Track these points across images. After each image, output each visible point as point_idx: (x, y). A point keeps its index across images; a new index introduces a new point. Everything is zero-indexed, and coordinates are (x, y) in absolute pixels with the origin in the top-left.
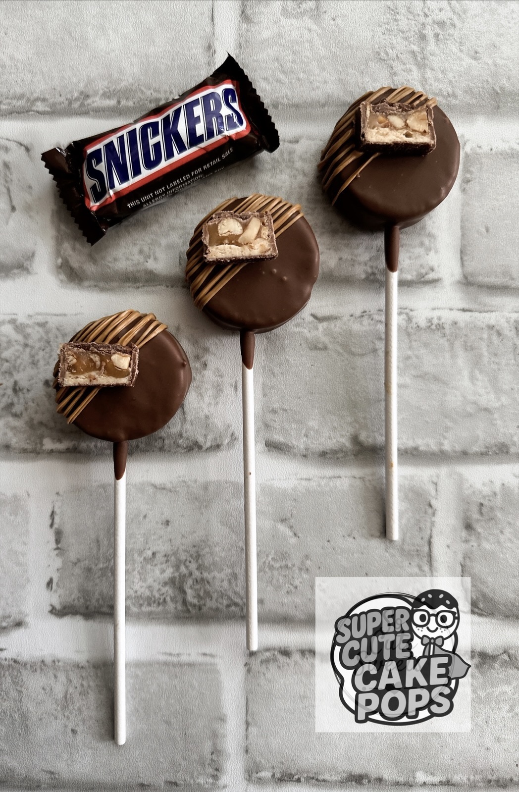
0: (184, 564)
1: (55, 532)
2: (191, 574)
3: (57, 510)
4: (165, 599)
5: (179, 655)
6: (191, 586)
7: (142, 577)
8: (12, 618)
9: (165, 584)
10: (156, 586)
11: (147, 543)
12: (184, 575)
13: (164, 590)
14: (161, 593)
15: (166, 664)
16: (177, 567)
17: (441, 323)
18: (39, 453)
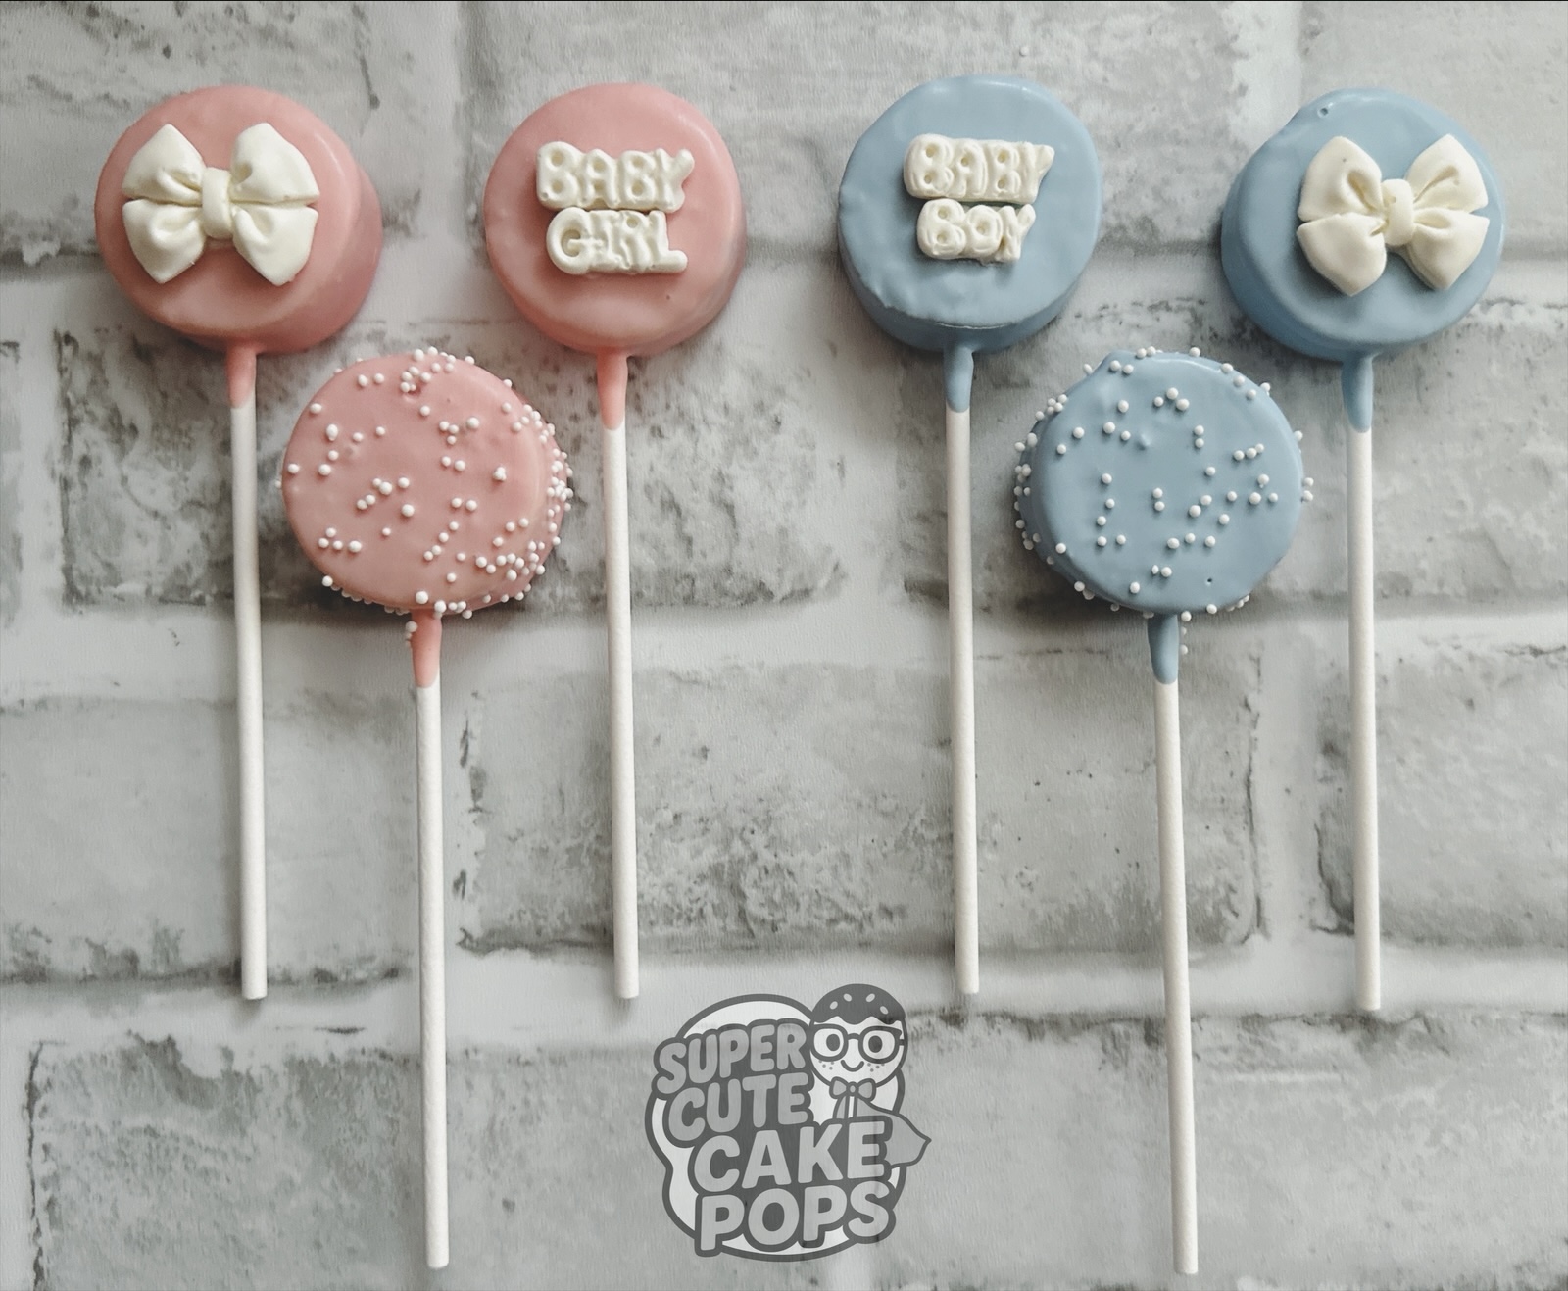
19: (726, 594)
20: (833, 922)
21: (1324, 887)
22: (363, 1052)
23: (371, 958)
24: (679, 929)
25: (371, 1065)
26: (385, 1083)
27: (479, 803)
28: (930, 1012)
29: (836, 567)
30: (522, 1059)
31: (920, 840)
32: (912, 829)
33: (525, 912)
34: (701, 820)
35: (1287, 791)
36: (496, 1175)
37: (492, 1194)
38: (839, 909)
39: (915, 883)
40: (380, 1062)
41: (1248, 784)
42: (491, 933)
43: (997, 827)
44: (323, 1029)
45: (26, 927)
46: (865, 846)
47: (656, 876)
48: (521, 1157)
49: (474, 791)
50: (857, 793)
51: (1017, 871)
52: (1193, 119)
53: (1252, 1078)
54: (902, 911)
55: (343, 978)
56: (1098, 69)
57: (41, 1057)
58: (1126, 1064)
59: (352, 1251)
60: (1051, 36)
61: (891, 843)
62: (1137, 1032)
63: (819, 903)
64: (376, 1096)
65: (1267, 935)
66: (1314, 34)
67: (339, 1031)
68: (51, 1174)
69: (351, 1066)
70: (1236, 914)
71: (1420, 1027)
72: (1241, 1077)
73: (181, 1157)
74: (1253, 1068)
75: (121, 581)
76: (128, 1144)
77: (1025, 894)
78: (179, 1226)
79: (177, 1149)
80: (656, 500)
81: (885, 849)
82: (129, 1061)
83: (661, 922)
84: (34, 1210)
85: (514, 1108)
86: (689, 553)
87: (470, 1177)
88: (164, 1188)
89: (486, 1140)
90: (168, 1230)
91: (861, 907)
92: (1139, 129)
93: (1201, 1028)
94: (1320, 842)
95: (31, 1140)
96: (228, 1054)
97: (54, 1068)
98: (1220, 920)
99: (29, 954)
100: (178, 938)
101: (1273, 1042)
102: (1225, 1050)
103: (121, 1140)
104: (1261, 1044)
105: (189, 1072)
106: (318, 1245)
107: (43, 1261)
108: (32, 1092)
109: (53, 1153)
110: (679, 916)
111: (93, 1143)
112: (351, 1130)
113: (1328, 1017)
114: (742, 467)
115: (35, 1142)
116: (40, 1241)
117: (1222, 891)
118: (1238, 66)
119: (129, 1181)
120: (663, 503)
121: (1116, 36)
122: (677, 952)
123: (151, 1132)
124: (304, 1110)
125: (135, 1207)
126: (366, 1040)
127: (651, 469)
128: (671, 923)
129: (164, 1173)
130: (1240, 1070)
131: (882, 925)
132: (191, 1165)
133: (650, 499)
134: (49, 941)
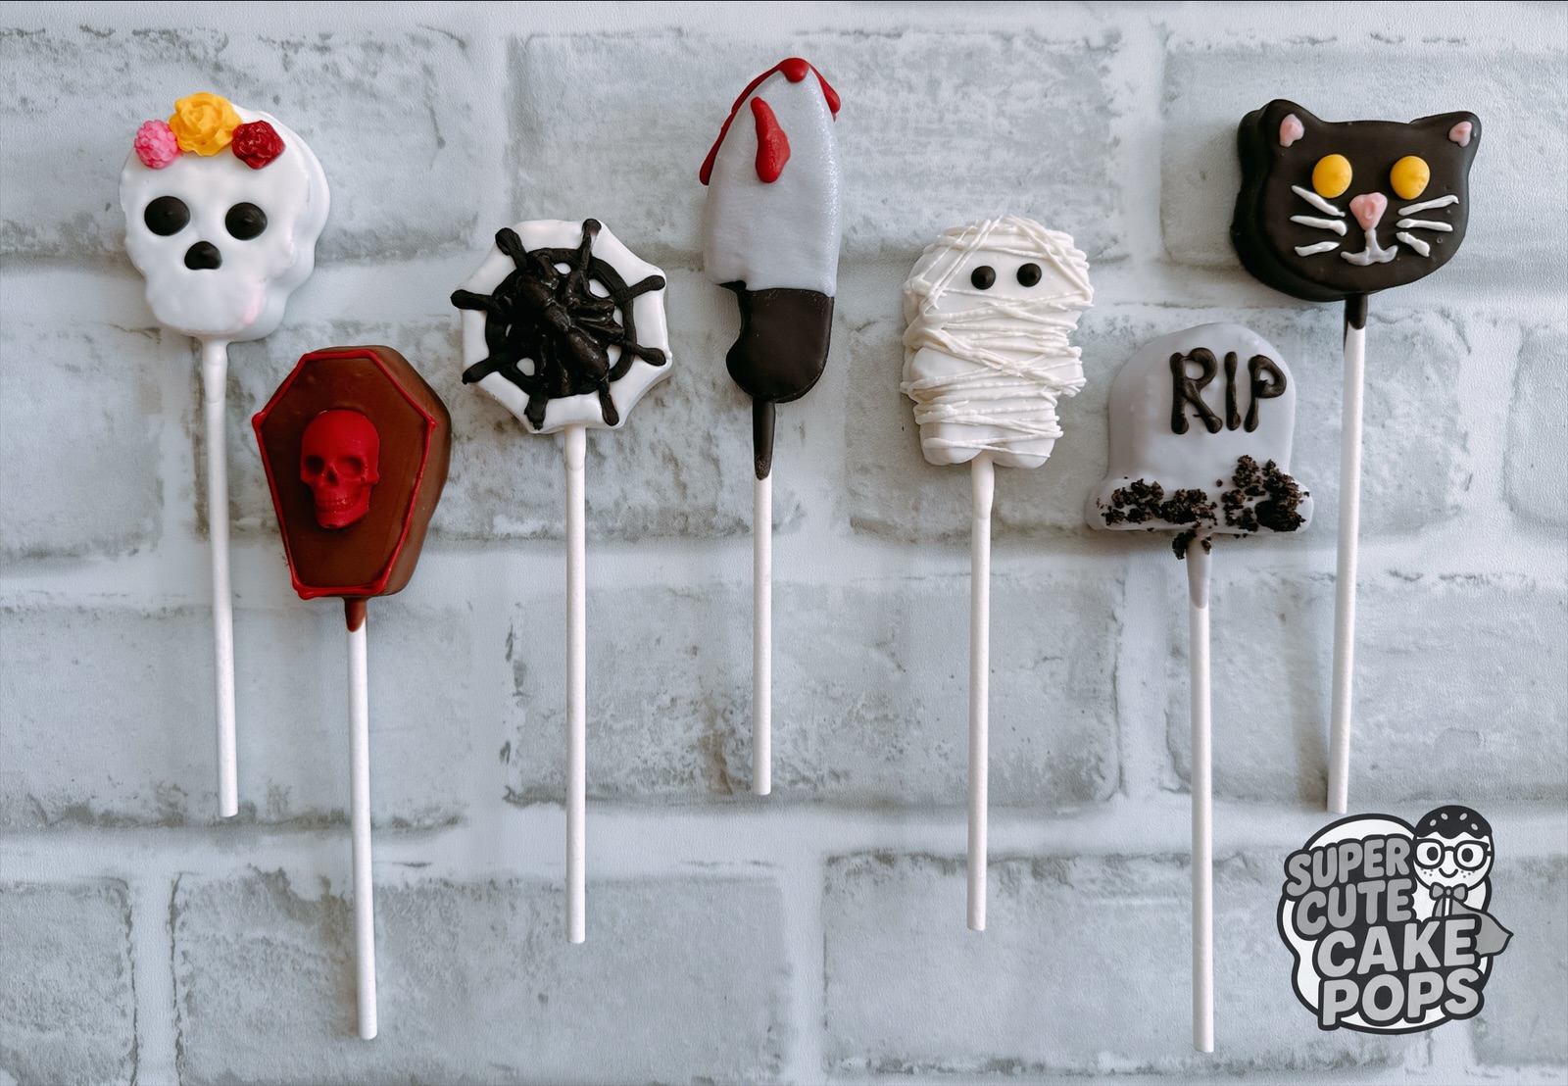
0: (723, 717)
1: (514, 666)
2: (733, 732)
3: (518, 632)
4: (691, 773)
5: (714, 864)
6: (733, 752)
7: (656, 737)
8: (441, 811)
9: (693, 748)
10: (678, 752)
11: (662, 683)
12: (723, 734)
13: (690, 758)
14: (686, 763)
15: (695, 880)
16: (710, 721)
17: (1128, 326)
18: (488, 540)
19: (712, 528)
20: (793, 782)
21: (1170, 757)
22: (431, 881)
23: (437, 809)
24: (673, 787)
25: (436, 892)
26: (447, 905)
27: (521, 689)
28: (868, 853)
29: (798, 507)
30: (553, 887)
31: (861, 719)
32: (855, 711)
33: (556, 774)
34: (692, 703)
35: (1144, 683)
36: (533, 976)
37: (530, 990)
38: (798, 773)
39: (857, 753)
40: (443, 888)
41: (1114, 679)
42: (529, 791)
43: (921, 710)
44: (400, 863)
45: (168, 784)
46: (819, 725)
47: (657, 745)
48: (553, 963)
49: (516, 680)
50: (812, 683)
51: (936, 744)
52: (1078, 164)
53: (1113, 902)
54: (847, 775)
55: (415, 824)
56: (1005, 124)
57: (180, 884)
58: (1018, 892)
59: (423, 1033)
60: (969, 98)
61: (839, 721)
62: (1026, 868)
63: (783, 769)
64: (441, 915)
65: (1126, 794)
66: (1172, 98)
67: (412, 865)
68: (188, 974)
69: (421, 892)
70: (1103, 778)
71: (1239, 863)
72: (1104, 901)
73: (289, 962)
74: (1113, 894)
75: (242, 516)
76: (249, 951)
77: (943, 762)
78: (288, 1014)
79: (287, 955)
80: (659, 455)
81: (834, 726)
82: (249, 888)
83: (661, 781)
84: (175, 1001)
85: (547, 925)
86: (684, 496)
87: (514, 977)
88: (277, 985)
89: (526, 949)
90: (280, 1017)
91: (815, 770)
92: (1036, 171)
93: (1075, 865)
94: (1168, 724)
95: (173, 948)
96: (326, 883)
97: (191, 893)
98: (1092, 783)
99: (171, 805)
100: (287, 793)
101: (1129, 875)
102: (1093, 881)
103: (243, 948)
104: (1120, 876)
105: (295, 895)
106: (396, 1029)
107: (183, 1041)
108: (174, 913)
109: (190, 958)
110: (675, 777)
111: (221, 950)
112: (421, 940)
113: (1170, 856)
114: (725, 429)
115: (176, 949)
116: (180, 1025)
117: (1093, 761)
118: (1114, 123)
119: (249, 979)
120: (664, 456)
121: (1019, 98)
122: (673, 805)
123: (267, 942)
124: (385, 926)
125: (255, 999)
126: (434, 872)
127: (656, 430)
128: (669, 784)
129: (276, 973)
130: (1103, 896)
131: (832, 785)
132: (297, 967)
133: (654, 453)
134: (186, 795)
